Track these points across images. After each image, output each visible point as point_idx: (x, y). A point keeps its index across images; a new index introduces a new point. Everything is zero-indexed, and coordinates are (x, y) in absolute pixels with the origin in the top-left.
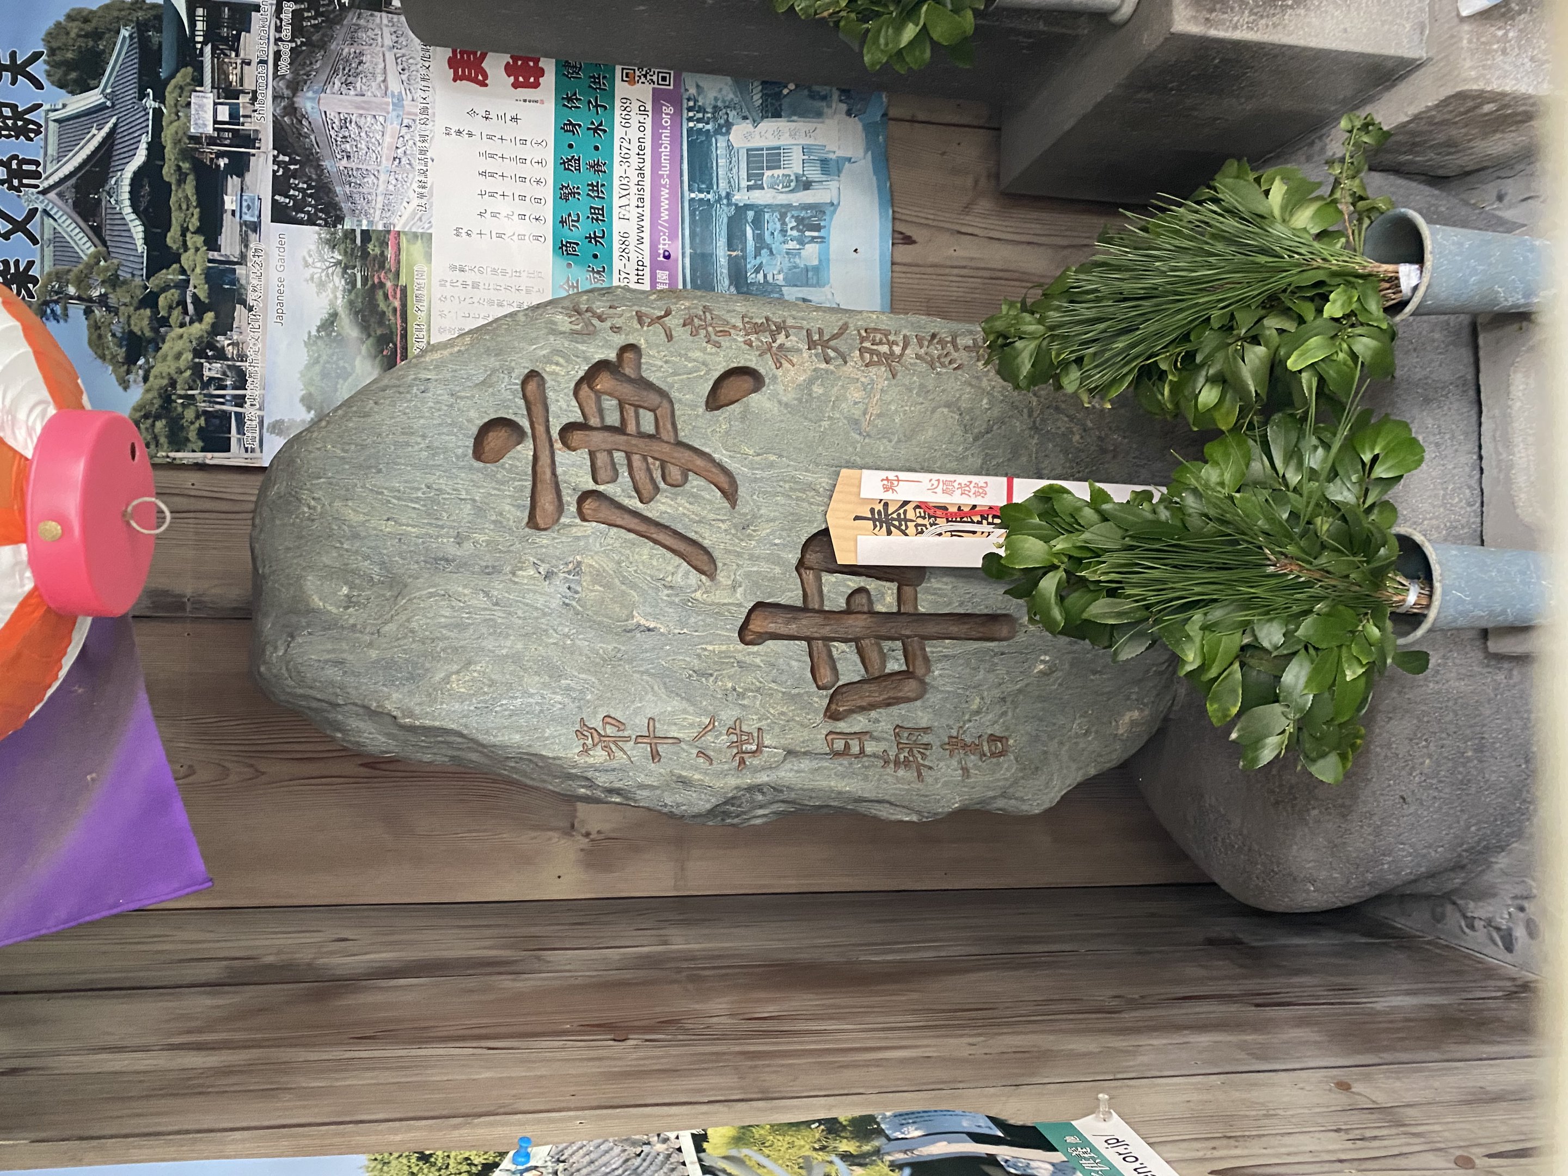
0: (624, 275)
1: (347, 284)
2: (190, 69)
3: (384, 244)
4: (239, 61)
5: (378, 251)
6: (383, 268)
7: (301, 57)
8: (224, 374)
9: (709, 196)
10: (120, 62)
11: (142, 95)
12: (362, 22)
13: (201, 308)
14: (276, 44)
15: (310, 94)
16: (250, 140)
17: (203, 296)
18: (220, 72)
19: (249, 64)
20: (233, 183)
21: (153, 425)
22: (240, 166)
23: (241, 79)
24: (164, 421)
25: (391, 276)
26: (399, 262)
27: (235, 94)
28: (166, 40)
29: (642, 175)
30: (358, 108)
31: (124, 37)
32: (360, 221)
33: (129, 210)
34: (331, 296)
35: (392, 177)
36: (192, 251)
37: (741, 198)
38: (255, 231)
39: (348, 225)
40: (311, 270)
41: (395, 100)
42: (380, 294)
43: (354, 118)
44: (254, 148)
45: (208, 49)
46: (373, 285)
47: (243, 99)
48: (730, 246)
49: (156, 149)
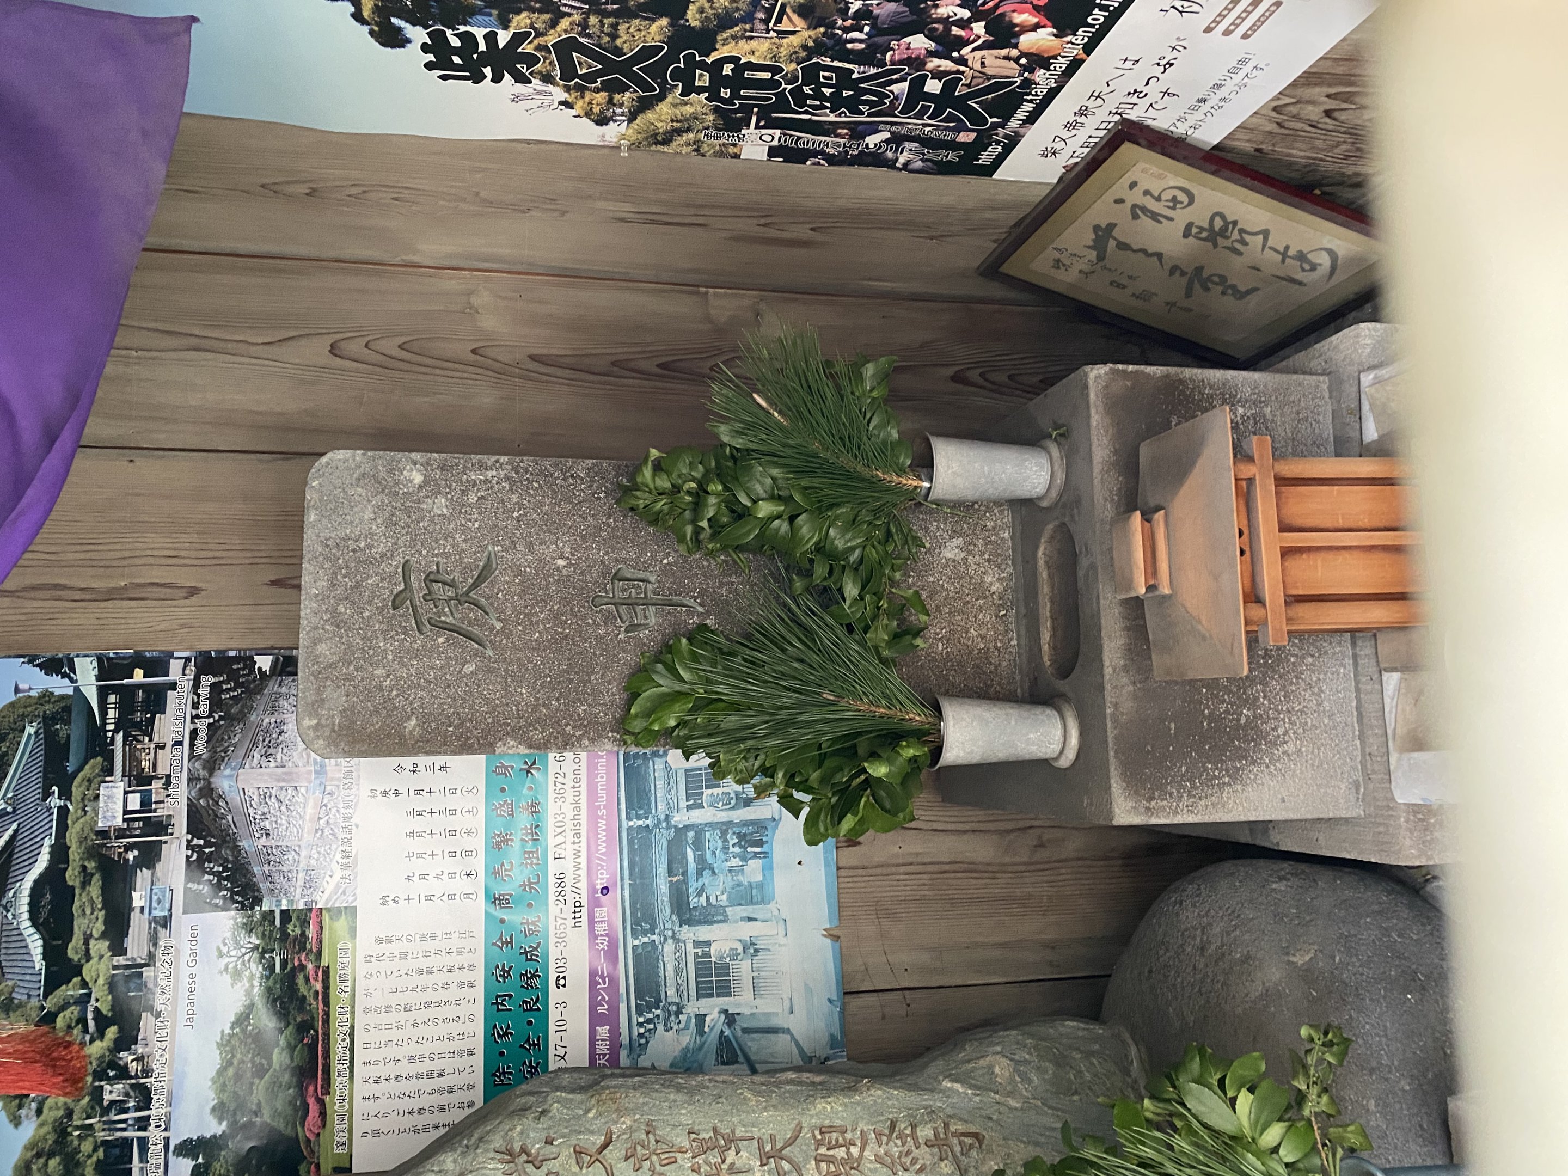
0: (560, 921)
1: (265, 970)
2: (99, 759)
3: (305, 923)
4: (152, 746)
5: (298, 931)
6: (304, 948)
7: (220, 732)
8: (127, 1095)
9: (648, 822)
10: (23, 762)
11: (47, 794)
12: (284, 690)
13: (103, 1022)
14: (193, 722)
15: (228, 772)
16: (162, 827)
17: (105, 1010)
18: (132, 759)
19: (163, 748)
20: (143, 876)
21: (46, 1165)
22: (150, 856)
23: (155, 765)
24: (58, 1159)
25: (312, 957)
26: (321, 942)
27: (148, 780)
28: (75, 732)
29: (578, 809)
30: (278, 781)
31: (30, 735)
32: (280, 901)
33: (28, 923)
34: (247, 985)
35: (314, 851)
36: (94, 961)
37: (680, 819)
38: (165, 926)
39: (266, 907)
40: (227, 960)
41: (318, 768)
42: (300, 980)
43: (273, 792)
44: (166, 835)
45: (119, 737)
46: (294, 968)
47: (156, 785)
48: (671, 872)
49: (60, 853)
